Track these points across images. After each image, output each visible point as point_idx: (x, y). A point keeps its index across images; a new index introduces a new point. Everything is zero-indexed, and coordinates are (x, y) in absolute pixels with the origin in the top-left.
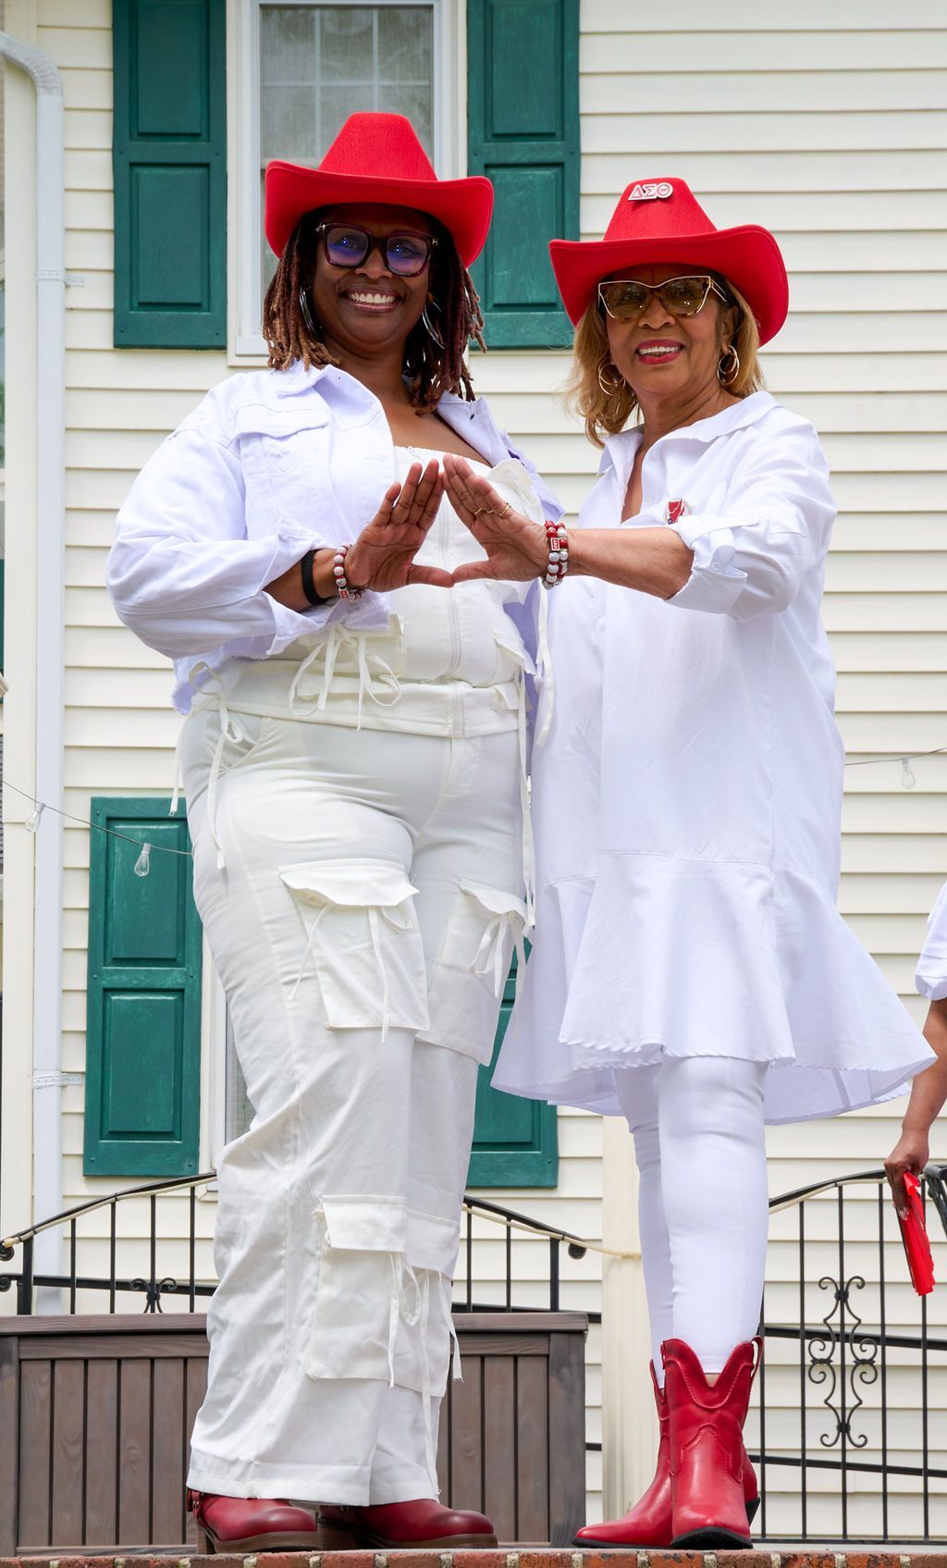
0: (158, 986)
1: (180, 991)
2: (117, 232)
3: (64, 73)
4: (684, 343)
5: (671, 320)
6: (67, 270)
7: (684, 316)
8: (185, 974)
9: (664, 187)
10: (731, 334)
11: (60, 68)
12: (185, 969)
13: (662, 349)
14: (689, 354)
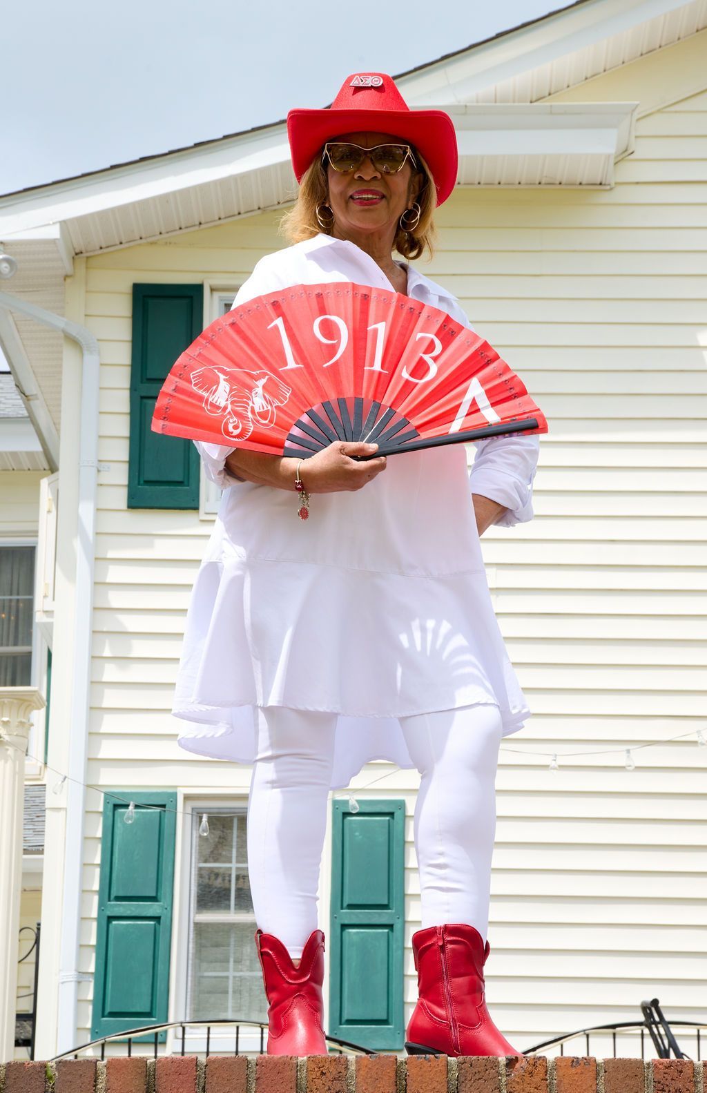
0: (144, 914)
1: (157, 919)
2: (131, 438)
3: (100, 342)
4: (385, 193)
5: (379, 175)
6: (99, 461)
7: (388, 173)
8: (162, 906)
9: (376, 79)
10: (417, 193)
11: (98, 340)
12: (161, 903)
13: (370, 196)
14: (388, 203)
